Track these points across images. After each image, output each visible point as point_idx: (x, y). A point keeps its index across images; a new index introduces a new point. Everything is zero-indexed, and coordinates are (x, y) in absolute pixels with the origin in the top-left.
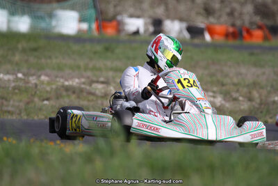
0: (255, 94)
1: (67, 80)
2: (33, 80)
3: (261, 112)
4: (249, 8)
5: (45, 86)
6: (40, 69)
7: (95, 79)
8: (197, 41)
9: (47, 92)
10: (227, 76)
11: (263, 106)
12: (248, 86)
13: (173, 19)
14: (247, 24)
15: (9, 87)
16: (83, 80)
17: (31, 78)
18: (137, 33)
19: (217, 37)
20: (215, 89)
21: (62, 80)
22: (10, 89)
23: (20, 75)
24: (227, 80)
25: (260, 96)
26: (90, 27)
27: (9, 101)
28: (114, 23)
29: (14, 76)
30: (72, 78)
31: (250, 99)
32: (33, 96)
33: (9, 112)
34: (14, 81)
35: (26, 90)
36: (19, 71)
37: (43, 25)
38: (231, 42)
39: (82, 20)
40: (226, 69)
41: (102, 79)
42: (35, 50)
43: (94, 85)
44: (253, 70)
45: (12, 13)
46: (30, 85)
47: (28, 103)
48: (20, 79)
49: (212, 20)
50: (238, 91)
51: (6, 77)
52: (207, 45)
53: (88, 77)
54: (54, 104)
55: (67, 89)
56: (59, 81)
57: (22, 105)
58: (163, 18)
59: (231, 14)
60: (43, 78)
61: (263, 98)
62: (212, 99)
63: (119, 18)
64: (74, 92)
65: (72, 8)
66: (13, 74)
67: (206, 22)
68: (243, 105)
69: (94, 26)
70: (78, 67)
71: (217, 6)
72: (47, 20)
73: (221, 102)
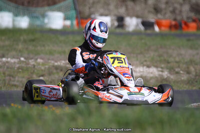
0: (192, 69)
1: (56, 62)
2: (32, 62)
3: (196, 82)
4: (186, 8)
5: (40, 66)
6: (37, 54)
8: (149, 32)
9: (42, 70)
10: (171, 56)
11: (197, 77)
12: (186, 63)
13: (131, 16)
14: (185, 19)
15: (15, 67)
17: (30, 61)
19: (163, 28)
20: (163, 66)
21: (53, 62)
22: (16, 69)
23: (22, 59)
24: (171, 59)
25: (196, 70)
26: (72, 24)
27: (15, 78)
29: (18, 60)
30: (60, 60)
31: (188, 73)
32: (33, 73)
33: (15, 86)
34: (18, 63)
35: (27, 69)
36: (21, 56)
37: (38, 23)
38: (174, 32)
39: (66, 18)
40: (170, 51)
42: (33, 40)
44: (190, 52)
45: (16, 15)
46: (30, 66)
47: (29, 79)
48: (23, 62)
49: (160, 16)
50: (179, 67)
51: (13, 61)
52: (157, 34)
54: (47, 79)
55: (57, 68)
56: (51, 63)
57: (24, 80)
58: (124, 15)
59: (173, 12)
60: (39, 60)
61: (198, 71)
62: (161, 73)
63: (93, 16)
64: (61, 70)
65: (59, 10)
66: (17, 58)
67: (156, 18)
68: (183, 77)
69: (75, 22)
70: (64, 52)
71: (163, 6)
72: (41, 19)
73: (167, 75)
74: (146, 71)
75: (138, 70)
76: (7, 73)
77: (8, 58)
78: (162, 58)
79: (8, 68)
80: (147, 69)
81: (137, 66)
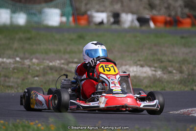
0: (184, 68)
1: (51, 62)
3: (189, 81)
4: (180, 3)
5: (35, 66)
6: (33, 53)
7: (71, 60)
8: (144, 28)
9: (37, 71)
10: (165, 54)
11: (190, 77)
12: (179, 62)
13: (127, 13)
15: (10, 68)
16: (63, 61)
17: (26, 61)
18: (102, 23)
19: (159, 24)
20: (156, 65)
21: (48, 62)
22: (11, 69)
23: (18, 59)
24: (164, 58)
25: (188, 69)
26: (68, 20)
27: (10, 78)
28: (85, 17)
29: (14, 60)
30: (55, 60)
31: (181, 72)
32: (27, 74)
33: (9, 87)
34: (13, 64)
35: (22, 70)
36: (17, 56)
37: (35, 19)
38: (168, 28)
39: (62, 15)
40: (164, 49)
41: (76, 60)
42: (29, 39)
43: (71, 65)
44: (184, 50)
45: (14, 12)
46: (25, 66)
47: (23, 80)
48: (18, 62)
49: (155, 12)
50: (172, 66)
51: (8, 61)
52: (151, 31)
53: (66, 59)
54: (42, 79)
55: (51, 68)
56: (46, 63)
57: (19, 81)
58: (120, 12)
59: (168, 8)
60: (34, 60)
61: (190, 71)
62: (154, 73)
63: (89, 13)
64: (56, 71)
65: (56, 7)
66: (13, 58)
67: (150, 14)
68: (176, 76)
69: (71, 19)
70: (59, 51)
72: (38, 16)
73: (159, 75)
74: (140, 71)
75: (131, 69)
76: (2, 73)
77: (3, 58)
78: (156, 57)
79: (3, 68)
80: (141, 68)
81: (130, 66)
